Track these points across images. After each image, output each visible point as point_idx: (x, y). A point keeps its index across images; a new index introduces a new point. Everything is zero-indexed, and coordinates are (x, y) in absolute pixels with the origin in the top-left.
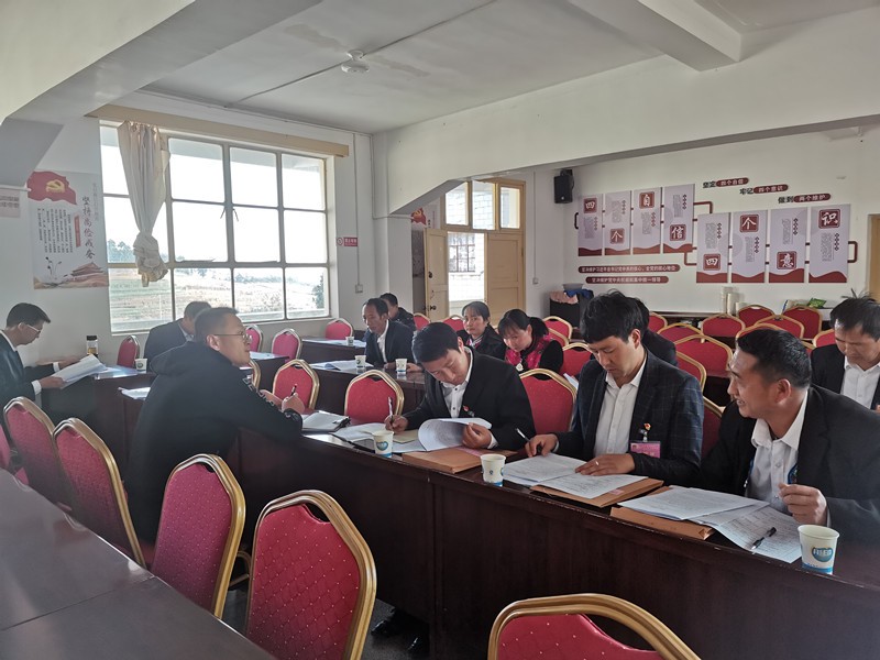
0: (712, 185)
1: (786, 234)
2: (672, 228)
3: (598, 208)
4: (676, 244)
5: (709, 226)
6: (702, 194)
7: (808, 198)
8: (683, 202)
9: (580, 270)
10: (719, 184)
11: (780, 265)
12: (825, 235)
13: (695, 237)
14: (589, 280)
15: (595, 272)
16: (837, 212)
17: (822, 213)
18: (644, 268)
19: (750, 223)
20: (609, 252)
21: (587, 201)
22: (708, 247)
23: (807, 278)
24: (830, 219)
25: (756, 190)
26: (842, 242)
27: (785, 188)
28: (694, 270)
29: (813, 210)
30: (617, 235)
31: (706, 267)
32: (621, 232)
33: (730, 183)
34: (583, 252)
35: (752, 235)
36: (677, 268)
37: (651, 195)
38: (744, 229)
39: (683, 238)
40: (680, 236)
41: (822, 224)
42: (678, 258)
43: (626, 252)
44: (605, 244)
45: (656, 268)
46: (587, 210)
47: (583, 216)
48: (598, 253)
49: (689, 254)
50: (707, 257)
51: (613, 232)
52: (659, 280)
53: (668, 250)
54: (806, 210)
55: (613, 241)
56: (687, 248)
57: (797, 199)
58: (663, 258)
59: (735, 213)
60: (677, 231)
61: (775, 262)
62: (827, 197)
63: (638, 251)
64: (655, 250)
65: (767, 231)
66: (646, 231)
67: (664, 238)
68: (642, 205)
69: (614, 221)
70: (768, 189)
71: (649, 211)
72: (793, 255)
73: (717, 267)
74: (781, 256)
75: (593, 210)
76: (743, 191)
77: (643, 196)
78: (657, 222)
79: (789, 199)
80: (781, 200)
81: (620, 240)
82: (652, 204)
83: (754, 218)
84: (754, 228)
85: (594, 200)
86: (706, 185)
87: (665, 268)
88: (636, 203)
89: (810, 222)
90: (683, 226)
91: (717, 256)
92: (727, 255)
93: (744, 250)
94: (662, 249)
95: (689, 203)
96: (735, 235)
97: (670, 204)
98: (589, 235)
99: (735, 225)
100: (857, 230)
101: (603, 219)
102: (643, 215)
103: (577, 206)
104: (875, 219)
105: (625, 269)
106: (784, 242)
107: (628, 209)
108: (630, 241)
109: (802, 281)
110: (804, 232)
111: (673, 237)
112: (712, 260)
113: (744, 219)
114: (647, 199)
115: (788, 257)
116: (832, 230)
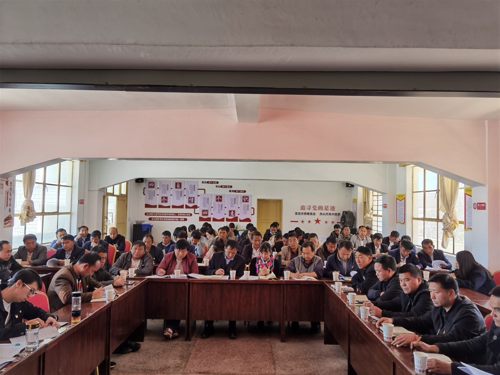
0: (205, 182)
1: (232, 204)
2: (189, 198)
3: (155, 186)
4: (191, 205)
5: (204, 199)
6: (201, 186)
7: (239, 191)
8: (193, 188)
9: (146, 214)
10: (208, 182)
11: (230, 215)
12: (244, 205)
13: (198, 202)
14: (150, 219)
15: (154, 215)
16: (248, 197)
17: (243, 197)
18: (177, 214)
19: (219, 199)
20: (160, 206)
21: (150, 183)
22: (204, 207)
23: (239, 220)
24: (246, 199)
25: (222, 187)
26: (250, 208)
27: (231, 187)
28: (198, 216)
29: (240, 196)
30: (165, 199)
31: (203, 215)
32: (166, 198)
33: (212, 183)
34: (147, 206)
35: (220, 203)
36: (191, 215)
37: (180, 184)
38: (217, 201)
39: (194, 202)
40: (192, 201)
41: (243, 201)
42: (191, 211)
43: (169, 207)
44: (158, 202)
45: (182, 214)
46: (150, 187)
47: (147, 189)
48: (155, 207)
49: (196, 209)
50: (203, 211)
51: (162, 198)
52: (183, 219)
53: (187, 207)
54: (238, 195)
55: (162, 202)
56: (195, 207)
57: (235, 191)
58: (184, 211)
59: (214, 194)
60: (192, 200)
61: (228, 214)
62: (245, 192)
63: (174, 207)
64: (182, 207)
65: (226, 202)
66: (178, 198)
67: (185, 202)
68: (176, 187)
69: (163, 193)
70: (226, 187)
71: (180, 190)
72: (234, 211)
73: (207, 215)
74: (230, 212)
75: (153, 187)
76: (217, 186)
77: (176, 184)
78: (183, 195)
79: (233, 191)
80: (230, 191)
81: (166, 202)
82: (180, 187)
83: (221, 197)
84: (221, 201)
85: (154, 183)
86: (203, 182)
87: (186, 214)
88: (173, 186)
89: (240, 200)
90: (194, 198)
91: (207, 211)
92: (211, 211)
93: (217, 209)
94: (185, 206)
95: (196, 189)
96: (214, 203)
97: (188, 188)
98: (151, 198)
99: (214, 199)
100: (254, 203)
101: (158, 192)
102: (176, 192)
103: (144, 185)
104: (259, 200)
105: (168, 214)
106: (231, 207)
107: (169, 189)
108: (171, 202)
109: (237, 221)
110: (238, 204)
111: (190, 202)
112: (205, 212)
113: (217, 197)
114: (178, 185)
115: (232, 212)
116: (246, 203)
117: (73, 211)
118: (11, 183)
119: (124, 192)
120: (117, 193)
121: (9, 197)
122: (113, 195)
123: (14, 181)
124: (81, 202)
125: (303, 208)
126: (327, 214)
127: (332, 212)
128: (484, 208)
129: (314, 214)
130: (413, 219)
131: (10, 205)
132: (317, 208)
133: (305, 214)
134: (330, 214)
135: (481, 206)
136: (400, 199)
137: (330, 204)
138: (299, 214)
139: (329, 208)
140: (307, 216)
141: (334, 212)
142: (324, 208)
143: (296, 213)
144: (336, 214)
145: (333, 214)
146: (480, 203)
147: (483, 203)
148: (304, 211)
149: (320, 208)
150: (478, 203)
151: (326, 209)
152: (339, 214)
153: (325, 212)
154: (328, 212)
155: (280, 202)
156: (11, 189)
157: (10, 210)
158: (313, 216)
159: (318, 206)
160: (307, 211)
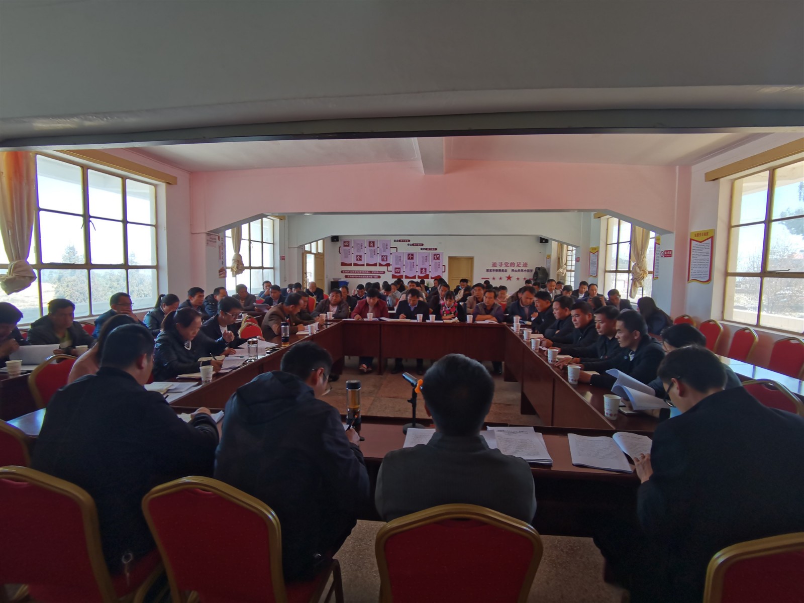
0: (397, 241)
1: (423, 262)
2: (382, 256)
3: (350, 246)
4: (384, 263)
5: (397, 257)
6: (393, 244)
7: (430, 249)
8: (386, 246)
9: (342, 272)
10: (400, 241)
11: (421, 273)
12: (436, 263)
13: (391, 260)
14: (346, 277)
15: (349, 273)
16: (439, 255)
17: (435, 255)
18: (371, 272)
19: (411, 257)
20: (355, 265)
21: (345, 242)
22: (396, 264)
23: (430, 278)
24: (437, 257)
25: (413, 245)
26: (441, 265)
27: (423, 245)
28: (391, 274)
29: (432, 254)
30: (359, 258)
31: (396, 272)
32: (361, 256)
33: (404, 241)
34: (343, 264)
35: (411, 261)
36: (384, 272)
37: (373, 242)
38: (409, 259)
39: (387, 260)
40: (385, 260)
41: (434, 259)
42: (384, 269)
43: (363, 265)
44: (353, 260)
45: (376, 272)
46: (345, 246)
47: (343, 248)
48: (350, 265)
49: (389, 267)
50: (396, 269)
51: (357, 256)
52: (377, 277)
53: (380, 265)
54: (430, 253)
55: (357, 260)
56: (388, 265)
57: (426, 249)
58: (378, 268)
59: (406, 253)
60: (384, 258)
61: (419, 271)
62: (436, 249)
63: (368, 265)
64: (375, 265)
65: (417, 260)
66: (372, 257)
67: (378, 260)
68: (370, 246)
69: (358, 252)
70: (417, 245)
71: (373, 248)
72: (425, 269)
73: (399, 272)
74: (422, 269)
75: (348, 246)
76: (408, 245)
77: (370, 242)
78: (376, 254)
79: (424, 249)
80: (421, 249)
81: (360, 260)
82: (374, 246)
83: (412, 255)
84: (412, 258)
85: (348, 242)
86: (395, 241)
87: (379, 272)
88: (366, 244)
89: (431, 258)
90: (386, 256)
91: (399, 268)
92: (403, 269)
93: (409, 267)
94: (378, 264)
95: (389, 247)
96: (406, 261)
97: (381, 247)
98: (346, 257)
99: (406, 257)
100: (445, 261)
101: (353, 250)
102: (370, 250)
103: (340, 244)
104: (450, 258)
105: (362, 272)
106: (423, 264)
107: (363, 247)
108: (365, 260)
109: (428, 278)
110: (429, 261)
111: (383, 260)
112: (397, 270)
113: (409, 255)
114: (372, 244)
115: (424, 269)
116: (437, 261)
117: (275, 266)
118: (222, 238)
119: (320, 251)
120: (314, 251)
121: (221, 251)
122: (310, 252)
123: (225, 236)
124: (282, 258)
125: (494, 265)
126: (519, 270)
127: (524, 269)
128: (670, 256)
129: (506, 271)
130: (606, 271)
131: (222, 258)
132: (509, 265)
133: (497, 270)
134: (522, 271)
135: (668, 254)
136: (594, 251)
137: (522, 261)
138: (491, 271)
139: (522, 264)
140: (498, 273)
141: (526, 269)
142: (516, 265)
143: (487, 270)
144: (528, 271)
145: (525, 270)
146: (666, 251)
147: (670, 251)
148: (495, 268)
149: (512, 264)
150: (665, 251)
151: (518, 265)
152: (532, 270)
153: (517, 268)
154: (520, 268)
155: (471, 259)
156: (222, 244)
157: (223, 263)
158: (504, 273)
159: (509, 263)
160: (498, 268)
